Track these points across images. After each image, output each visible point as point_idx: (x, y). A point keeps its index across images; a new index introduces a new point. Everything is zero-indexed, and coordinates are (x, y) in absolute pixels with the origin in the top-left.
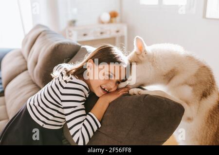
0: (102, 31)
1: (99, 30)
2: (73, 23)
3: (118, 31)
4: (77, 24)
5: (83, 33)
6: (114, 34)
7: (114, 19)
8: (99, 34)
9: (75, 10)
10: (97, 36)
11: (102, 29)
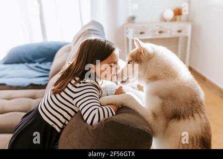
0: (162, 30)
1: (158, 29)
2: (132, 19)
3: (179, 31)
4: (137, 20)
5: (140, 31)
6: (175, 34)
7: (178, 17)
8: (157, 33)
10: (155, 35)
11: (161, 27)
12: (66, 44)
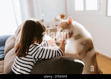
0: (57, 24)
1: (55, 24)
2: (42, 21)
5: (47, 26)
8: (55, 26)
9: (43, 15)
10: (54, 27)
11: (56, 23)
12: (10, 36)
